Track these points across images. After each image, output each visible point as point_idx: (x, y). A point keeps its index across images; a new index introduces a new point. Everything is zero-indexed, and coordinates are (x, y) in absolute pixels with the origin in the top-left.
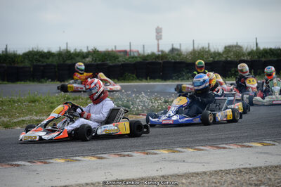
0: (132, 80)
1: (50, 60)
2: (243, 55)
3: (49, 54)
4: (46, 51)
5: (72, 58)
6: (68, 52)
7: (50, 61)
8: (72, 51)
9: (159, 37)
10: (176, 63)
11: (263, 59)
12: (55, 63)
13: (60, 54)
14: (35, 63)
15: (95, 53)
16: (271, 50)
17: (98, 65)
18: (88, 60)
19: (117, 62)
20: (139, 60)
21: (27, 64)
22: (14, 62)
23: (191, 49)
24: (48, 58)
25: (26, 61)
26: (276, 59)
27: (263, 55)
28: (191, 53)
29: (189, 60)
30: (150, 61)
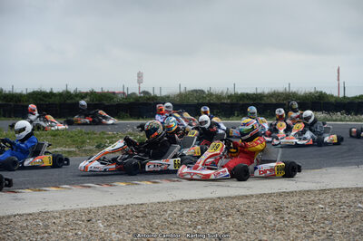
0: (127, 118)
1: (53, 99)
2: (224, 98)
3: (51, 95)
4: (48, 91)
5: (72, 98)
6: (68, 92)
7: (51, 101)
8: (72, 92)
11: (241, 102)
12: (57, 102)
13: (60, 95)
15: (92, 94)
16: (247, 94)
17: (96, 104)
19: (112, 102)
20: (131, 100)
22: (20, 101)
24: (51, 98)
25: (31, 100)
27: (241, 99)
28: (178, 95)
29: (177, 101)
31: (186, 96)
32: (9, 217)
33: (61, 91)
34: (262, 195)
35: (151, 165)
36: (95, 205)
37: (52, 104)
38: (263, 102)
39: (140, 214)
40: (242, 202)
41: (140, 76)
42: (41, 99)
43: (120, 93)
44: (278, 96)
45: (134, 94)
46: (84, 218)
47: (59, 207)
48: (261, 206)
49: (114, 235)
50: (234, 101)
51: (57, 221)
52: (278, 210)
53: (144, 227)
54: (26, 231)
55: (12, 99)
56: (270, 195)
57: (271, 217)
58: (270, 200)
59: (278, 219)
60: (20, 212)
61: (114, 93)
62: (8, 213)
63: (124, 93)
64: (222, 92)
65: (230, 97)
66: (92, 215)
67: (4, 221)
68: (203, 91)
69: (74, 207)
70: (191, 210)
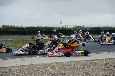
2: (88, 29)
3: (33, 28)
4: (32, 27)
5: (40, 29)
6: (39, 27)
7: (33, 30)
8: (40, 27)
9: (61, 23)
10: (69, 31)
11: (93, 30)
14: (29, 30)
15: (46, 27)
16: (95, 27)
17: (47, 31)
18: (44, 29)
20: (58, 30)
21: (27, 30)
22: (24, 30)
23: (73, 27)
24: (33, 29)
25: (27, 29)
26: (97, 30)
28: (73, 28)
29: (73, 30)
30: (62, 30)
31: (76, 28)
32: (21, 66)
33: (36, 27)
34: (100, 60)
35: (39, 52)
36: (47, 63)
37: (34, 31)
38: (101, 30)
39: (62, 65)
40: (94, 62)
41: (61, 22)
42: (30, 29)
43: (55, 27)
44: (105, 28)
45: (59, 27)
46: (44, 66)
47: (36, 63)
48: (100, 63)
49: (53, 72)
50: (91, 30)
51: (36, 67)
52: (106, 64)
53: (63, 69)
54: (26, 70)
55: (21, 29)
56: (103, 60)
57: (103, 67)
58: (103, 61)
59: (105, 67)
60: (24, 65)
61: (53, 27)
62: (20, 65)
63: (56, 27)
64: (87, 27)
65: (90, 28)
66: (46, 66)
67: (19, 67)
68: (81, 27)
69: (41, 63)
70: (78, 64)
